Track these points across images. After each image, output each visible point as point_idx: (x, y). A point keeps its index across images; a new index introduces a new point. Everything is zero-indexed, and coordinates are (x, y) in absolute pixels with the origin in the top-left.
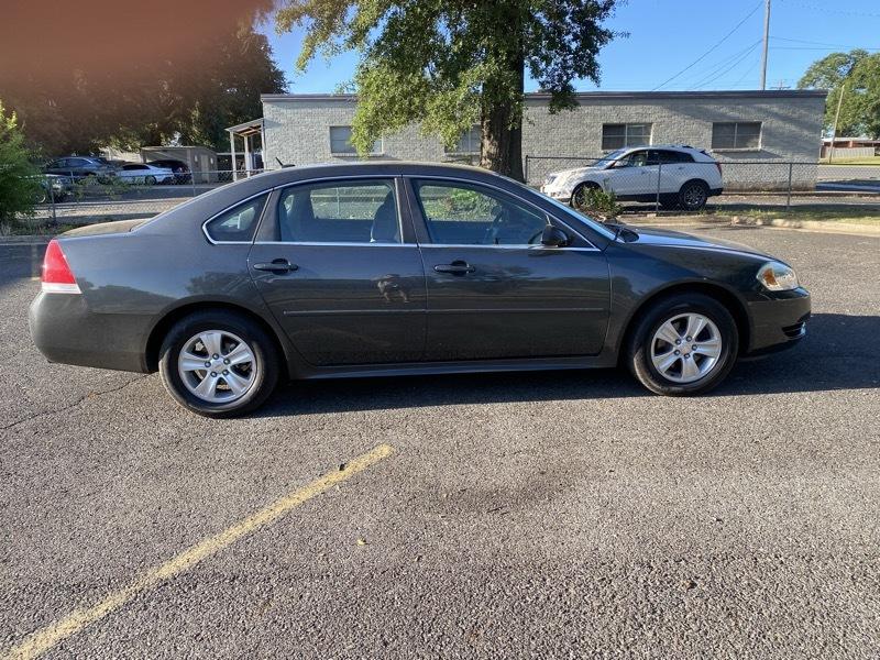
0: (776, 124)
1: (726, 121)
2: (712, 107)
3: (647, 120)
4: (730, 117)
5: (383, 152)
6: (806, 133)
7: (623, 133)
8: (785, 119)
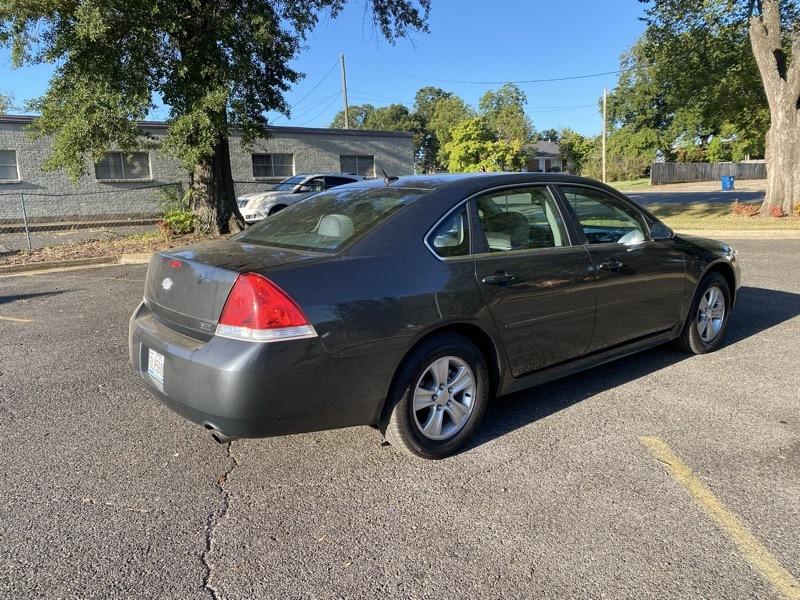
0: (384, 157)
1: (349, 154)
2: (337, 142)
3: (288, 152)
4: (351, 152)
5: (20, 179)
6: (404, 165)
7: (269, 162)
8: (390, 153)
